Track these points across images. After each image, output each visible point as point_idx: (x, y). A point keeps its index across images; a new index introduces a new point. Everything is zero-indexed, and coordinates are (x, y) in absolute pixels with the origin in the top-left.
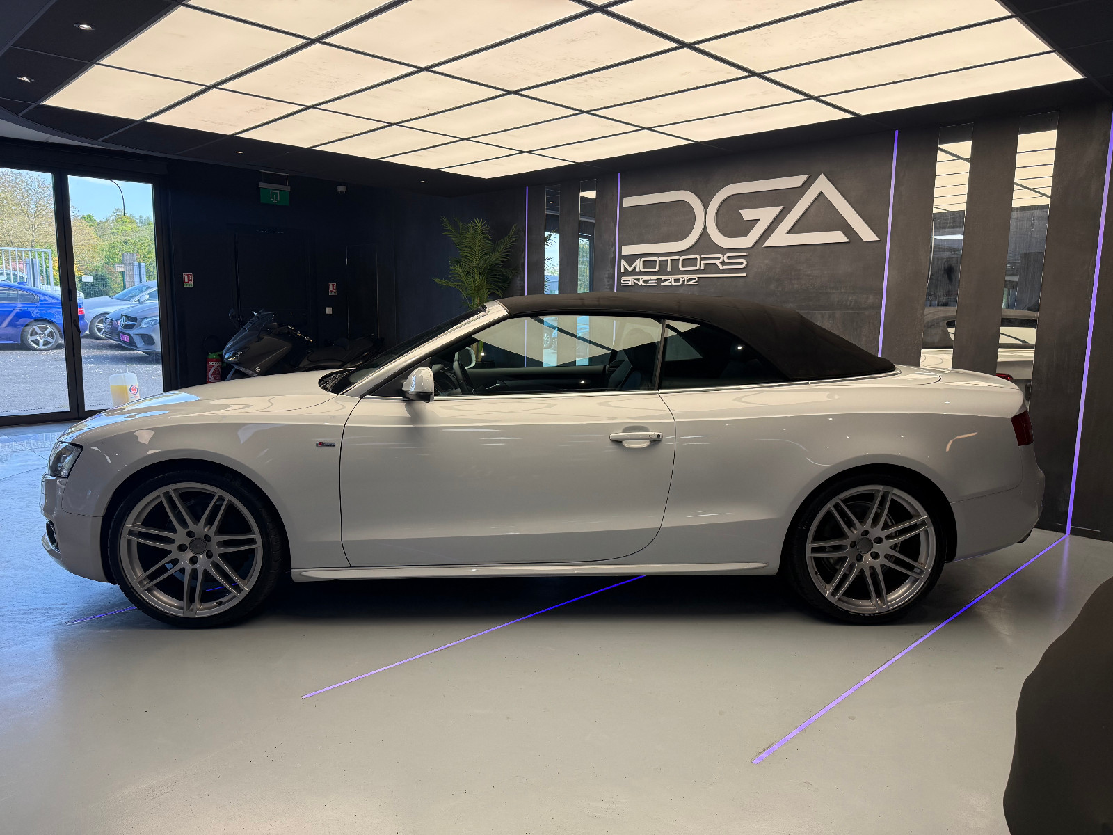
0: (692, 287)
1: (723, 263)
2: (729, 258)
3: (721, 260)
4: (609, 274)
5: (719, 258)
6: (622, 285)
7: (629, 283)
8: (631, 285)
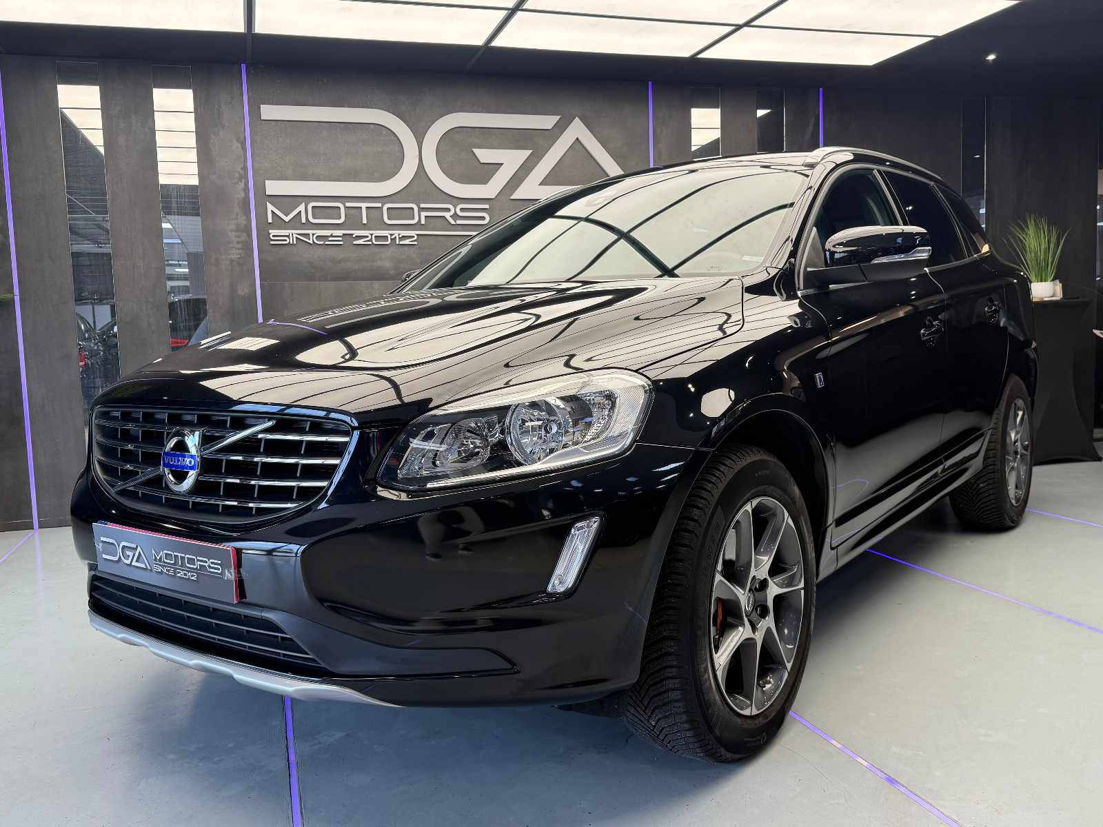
0: (406, 248)
1: (455, 216)
2: (462, 210)
3: (452, 212)
4: (237, 225)
5: (448, 210)
6: (272, 243)
7: (286, 240)
8: (291, 242)
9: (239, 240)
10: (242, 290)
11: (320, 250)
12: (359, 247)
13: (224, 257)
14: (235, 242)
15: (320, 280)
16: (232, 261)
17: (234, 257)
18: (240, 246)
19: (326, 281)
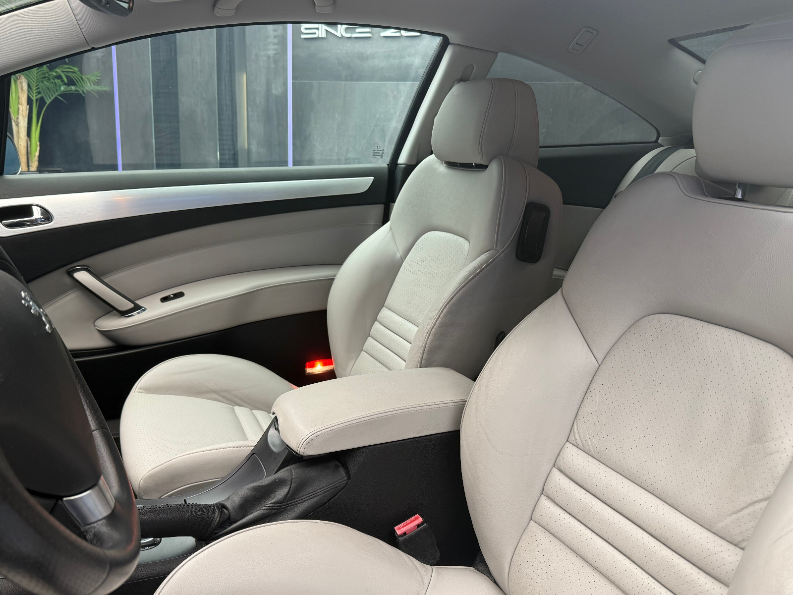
6: (303, 36)
7: (315, 33)
8: (320, 36)
9: (276, 34)
10: (276, 90)
11: (349, 44)
12: (388, 40)
13: (262, 53)
14: (272, 37)
15: (346, 80)
16: (269, 57)
17: (271, 53)
18: (276, 41)
19: (352, 80)
